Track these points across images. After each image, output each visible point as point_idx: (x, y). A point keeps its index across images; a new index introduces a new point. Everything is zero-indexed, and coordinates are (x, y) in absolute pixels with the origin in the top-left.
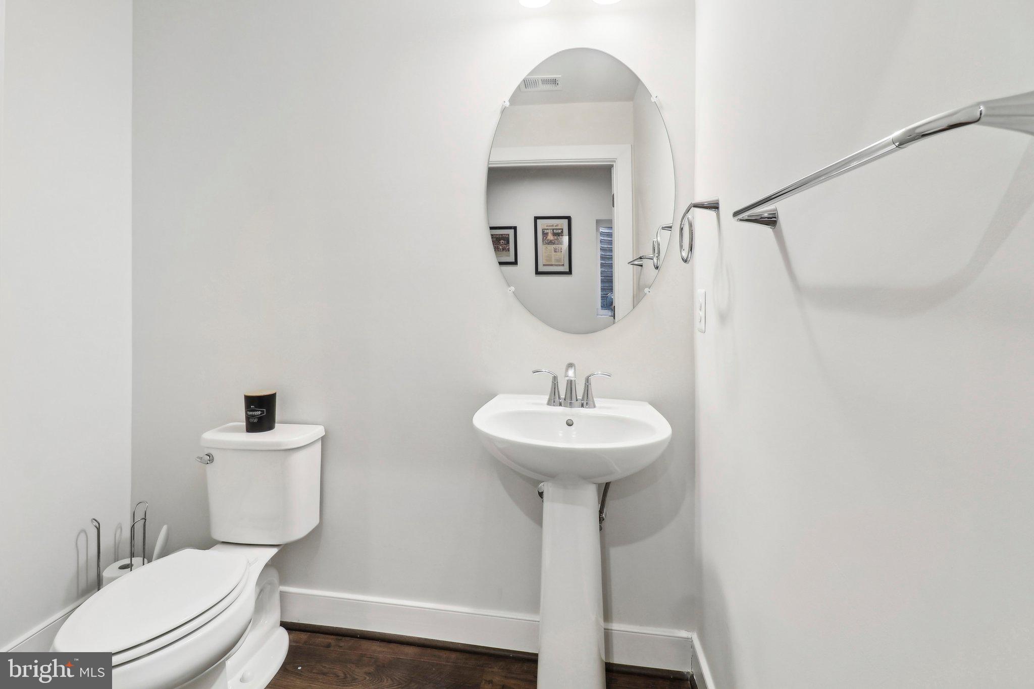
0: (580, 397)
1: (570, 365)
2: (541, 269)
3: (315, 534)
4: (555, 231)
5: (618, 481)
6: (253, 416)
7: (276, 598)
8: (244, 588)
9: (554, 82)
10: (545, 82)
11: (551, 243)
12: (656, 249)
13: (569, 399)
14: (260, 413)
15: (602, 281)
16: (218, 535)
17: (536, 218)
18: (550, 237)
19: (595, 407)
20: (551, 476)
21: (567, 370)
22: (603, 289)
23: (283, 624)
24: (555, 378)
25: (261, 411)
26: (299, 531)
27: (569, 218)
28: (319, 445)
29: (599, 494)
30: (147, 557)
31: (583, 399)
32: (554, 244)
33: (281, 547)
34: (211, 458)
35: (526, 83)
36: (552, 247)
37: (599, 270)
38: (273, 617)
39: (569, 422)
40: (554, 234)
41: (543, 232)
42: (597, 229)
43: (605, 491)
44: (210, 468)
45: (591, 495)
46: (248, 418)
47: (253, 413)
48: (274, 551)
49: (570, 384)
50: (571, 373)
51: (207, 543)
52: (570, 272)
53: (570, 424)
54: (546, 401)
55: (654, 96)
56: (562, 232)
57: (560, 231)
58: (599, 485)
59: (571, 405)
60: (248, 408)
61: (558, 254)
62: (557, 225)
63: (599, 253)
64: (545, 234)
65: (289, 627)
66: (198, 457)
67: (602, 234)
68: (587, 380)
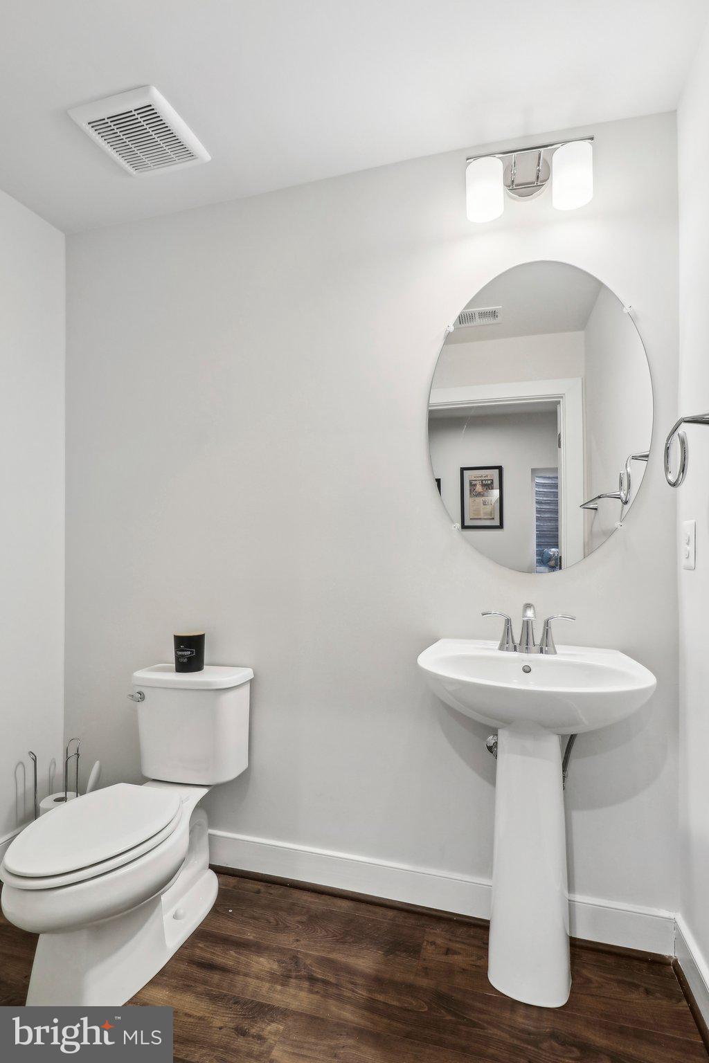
0: (538, 641)
1: (528, 606)
2: (466, 524)
3: (244, 778)
4: (484, 482)
5: (585, 734)
6: (183, 656)
7: (205, 841)
8: (179, 822)
9: (494, 314)
10: (483, 315)
11: (479, 495)
12: (625, 481)
13: (526, 644)
14: (189, 653)
15: (538, 537)
16: (150, 772)
17: (463, 470)
18: (479, 488)
19: (555, 653)
20: (508, 722)
21: (525, 611)
22: (538, 545)
23: (212, 867)
24: (508, 621)
25: (191, 651)
26: (230, 772)
27: (500, 468)
28: (247, 688)
29: (562, 746)
30: (80, 791)
31: (541, 644)
32: (483, 496)
33: (211, 788)
34: (142, 697)
35: (462, 319)
36: (480, 500)
37: (534, 523)
38: (202, 859)
39: (526, 668)
40: (483, 485)
41: (471, 483)
42: (533, 480)
43: (569, 745)
44: (141, 707)
45: (553, 748)
46: (178, 658)
47: (183, 653)
48: (205, 791)
49: (527, 625)
50: (530, 613)
51: (141, 780)
52: (501, 526)
53: (527, 670)
54: (497, 647)
55: (627, 306)
56: (492, 483)
57: (489, 482)
58: (563, 737)
59: (527, 650)
60: (177, 648)
61: (488, 507)
62: (487, 476)
63: (535, 506)
64: (472, 485)
65: (219, 870)
66: (130, 695)
67: (538, 485)
68: (547, 623)
